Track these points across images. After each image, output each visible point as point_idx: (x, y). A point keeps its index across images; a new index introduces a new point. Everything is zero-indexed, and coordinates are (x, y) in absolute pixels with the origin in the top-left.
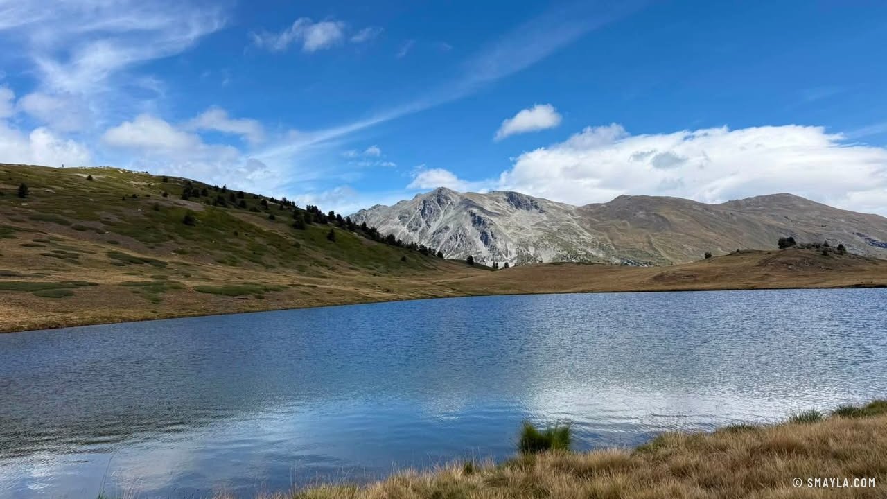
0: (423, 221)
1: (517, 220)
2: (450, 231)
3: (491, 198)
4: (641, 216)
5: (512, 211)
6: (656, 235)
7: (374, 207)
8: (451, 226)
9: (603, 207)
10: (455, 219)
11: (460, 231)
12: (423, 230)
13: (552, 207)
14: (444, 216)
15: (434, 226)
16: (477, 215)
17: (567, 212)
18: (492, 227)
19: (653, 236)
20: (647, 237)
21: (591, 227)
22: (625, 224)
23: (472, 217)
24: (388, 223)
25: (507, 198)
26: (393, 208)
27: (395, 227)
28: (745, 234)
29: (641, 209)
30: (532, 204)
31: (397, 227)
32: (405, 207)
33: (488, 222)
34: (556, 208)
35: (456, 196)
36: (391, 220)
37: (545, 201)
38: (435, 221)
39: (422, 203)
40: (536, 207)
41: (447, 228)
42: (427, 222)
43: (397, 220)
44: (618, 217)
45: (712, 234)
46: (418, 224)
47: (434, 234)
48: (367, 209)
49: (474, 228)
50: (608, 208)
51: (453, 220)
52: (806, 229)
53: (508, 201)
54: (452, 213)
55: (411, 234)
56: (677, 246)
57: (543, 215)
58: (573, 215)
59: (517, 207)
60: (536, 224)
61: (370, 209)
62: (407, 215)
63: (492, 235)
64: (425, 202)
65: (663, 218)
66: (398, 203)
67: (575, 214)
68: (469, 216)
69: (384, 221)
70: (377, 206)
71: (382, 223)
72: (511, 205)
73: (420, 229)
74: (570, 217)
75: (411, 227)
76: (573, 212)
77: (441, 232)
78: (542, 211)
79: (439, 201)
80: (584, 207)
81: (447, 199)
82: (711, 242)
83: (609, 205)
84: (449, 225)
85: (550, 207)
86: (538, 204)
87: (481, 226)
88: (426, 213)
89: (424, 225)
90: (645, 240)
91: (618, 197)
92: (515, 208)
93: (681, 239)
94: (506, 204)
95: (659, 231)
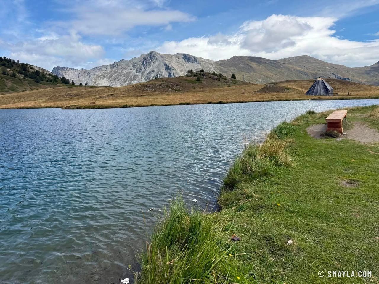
0: (143, 68)
1: (186, 68)
2: (155, 73)
3: (176, 57)
4: (242, 66)
5: (185, 63)
6: (247, 75)
7: (121, 61)
8: (155, 70)
9: (227, 62)
10: (157, 67)
11: (159, 73)
12: (143, 72)
13: (204, 62)
14: (153, 65)
15: (148, 70)
16: (167, 65)
17: (210, 64)
18: (173, 71)
19: (246, 75)
20: (243, 75)
21: (219, 71)
22: (234, 70)
23: (165, 66)
24: (128, 68)
25: (183, 57)
26: (130, 61)
27: (130, 71)
28: (285, 74)
29: (242, 62)
30: (194, 60)
31: (131, 70)
32: (135, 61)
33: (172, 68)
34: (205, 62)
35: (159, 56)
36: (129, 67)
37: (201, 58)
38: (149, 67)
39: (143, 59)
40: (196, 61)
41: (153, 71)
42: (145, 68)
43: (131, 67)
44: (232, 67)
45: (271, 74)
46: (141, 69)
47: (148, 74)
48: (118, 62)
49: (166, 71)
50: (228, 62)
51: (156, 67)
52: (311, 72)
53: (184, 58)
54: (157, 64)
55: (138, 74)
56: (255, 80)
57: (199, 65)
58: (212, 65)
59: (188, 61)
60: (195, 69)
61: (119, 62)
62: (136, 65)
63: (174, 75)
64: (144, 58)
65: (251, 66)
66: (132, 59)
67: (214, 65)
68: (164, 65)
69: (126, 67)
70: (123, 60)
71: (124, 69)
72: (185, 60)
73: (142, 72)
74: (211, 66)
75: (138, 70)
76: (213, 64)
77: (151, 73)
78: (199, 64)
79: (151, 58)
80: (218, 61)
81: (154, 57)
82: (270, 78)
83: (229, 60)
84: (154, 70)
85: (202, 61)
86: (197, 60)
87: (169, 71)
88: (145, 64)
89: (143, 69)
90: (242, 77)
91: (233, 57)
92: (187, 62)
93: (257, 76)
94: (183, 60)
95: (248, 73)
